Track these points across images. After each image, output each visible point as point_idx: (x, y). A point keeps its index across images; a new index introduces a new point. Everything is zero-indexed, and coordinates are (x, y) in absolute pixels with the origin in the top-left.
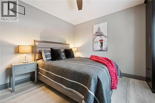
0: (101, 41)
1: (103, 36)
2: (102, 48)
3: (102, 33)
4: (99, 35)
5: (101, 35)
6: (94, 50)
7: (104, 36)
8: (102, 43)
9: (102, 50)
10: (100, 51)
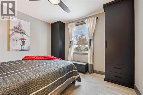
0: (23, 40)
1: (25, 34)
2: (24, 47)
3: (24, 31)
4: (20, 33)
5: (22, 33)
6: (10, 50)
7: (27, 36)
8: (23, 42)
9: (24, 50)
10: (21, 50)
